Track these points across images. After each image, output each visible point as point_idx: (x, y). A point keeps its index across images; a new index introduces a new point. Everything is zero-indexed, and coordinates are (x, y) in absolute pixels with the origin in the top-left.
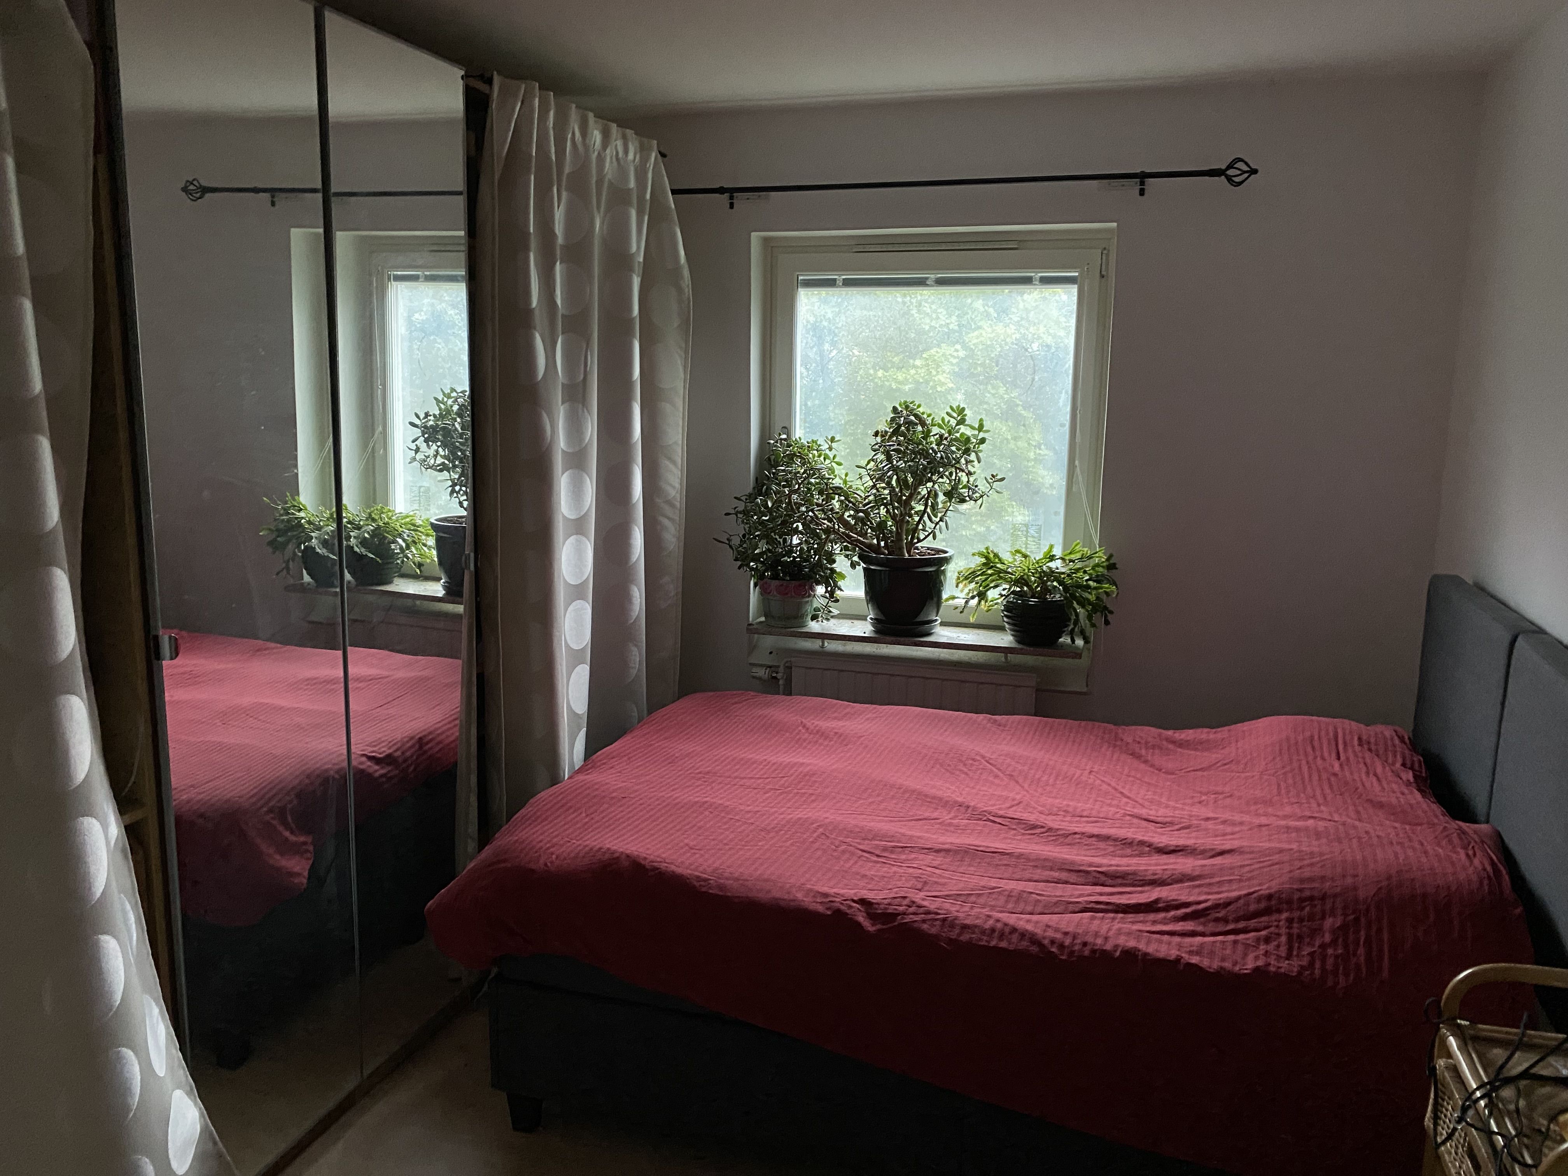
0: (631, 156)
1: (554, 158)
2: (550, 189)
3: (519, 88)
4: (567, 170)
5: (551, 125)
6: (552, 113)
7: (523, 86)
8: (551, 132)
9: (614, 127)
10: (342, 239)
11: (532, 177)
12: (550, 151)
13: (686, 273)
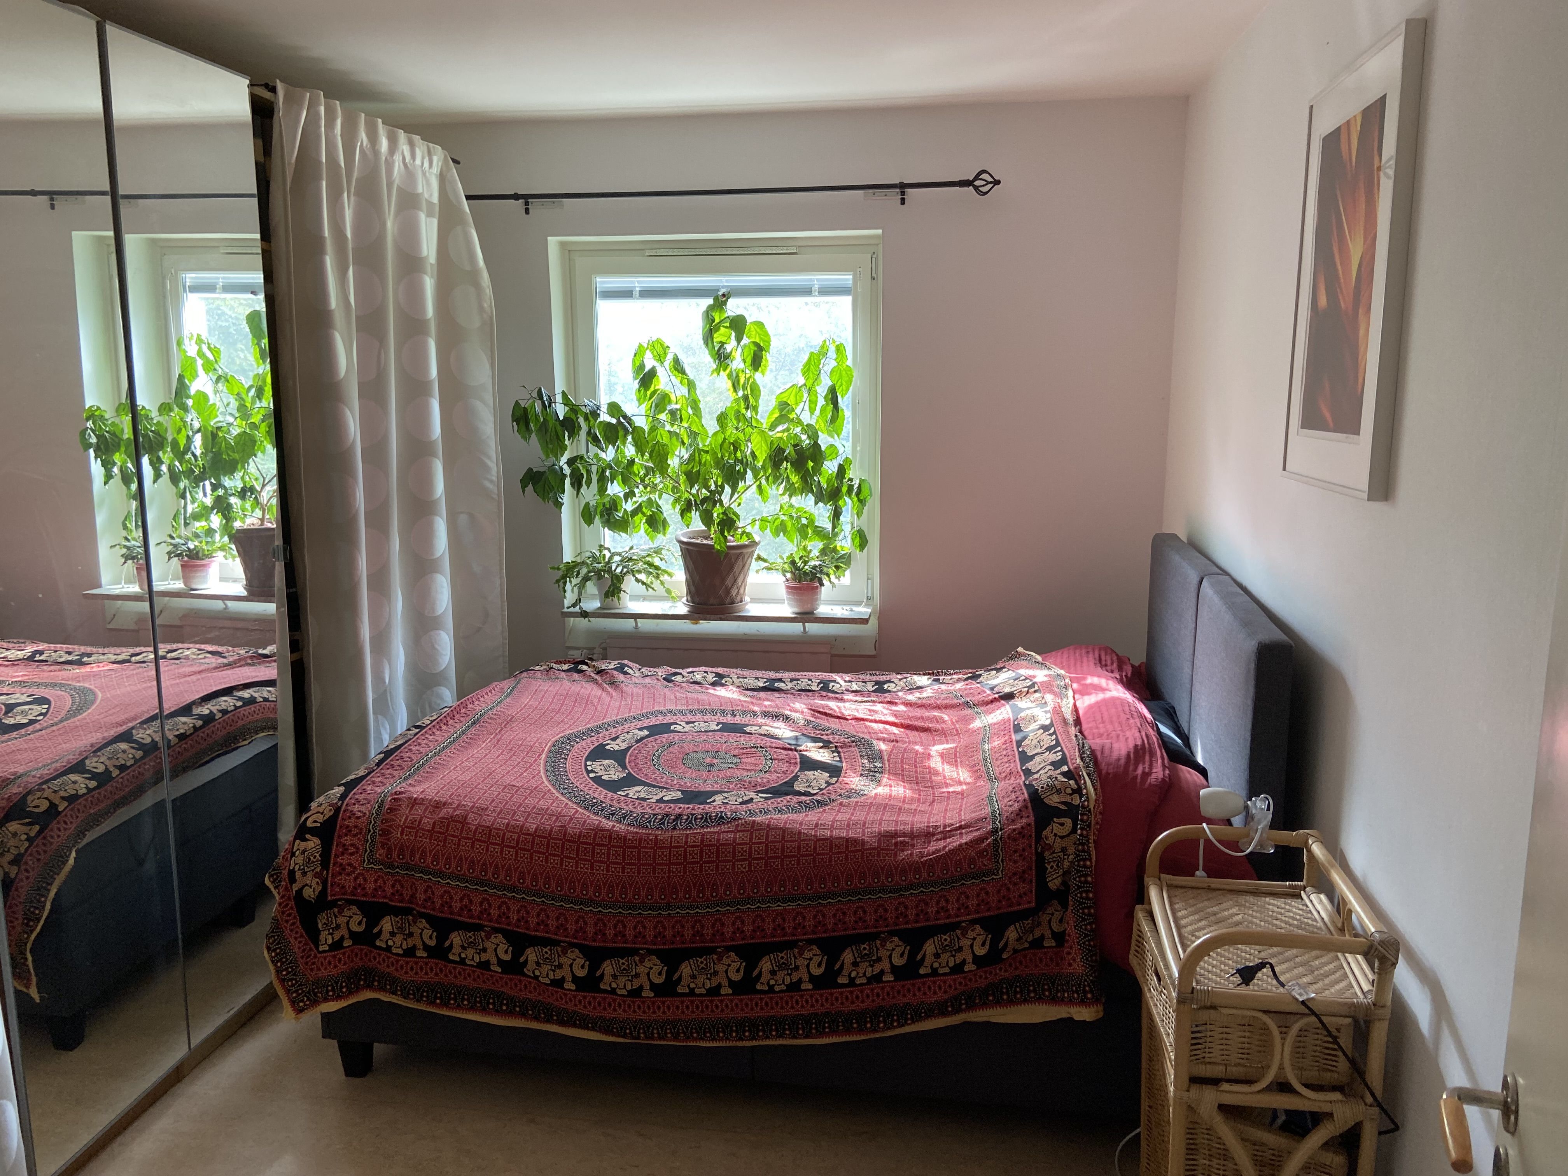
0: (418, 162)
1: (343, 165)
2: (342, 193)
3: (304, 97)
4: (355, 175)
5: (339, 133)
6: (339, 122)
7: (308, 94)
8: (339, 138)
9: (401, 134)
10: (130, 240)
11: (324, 183)
12: (338, 156)
13: (485, 275)
